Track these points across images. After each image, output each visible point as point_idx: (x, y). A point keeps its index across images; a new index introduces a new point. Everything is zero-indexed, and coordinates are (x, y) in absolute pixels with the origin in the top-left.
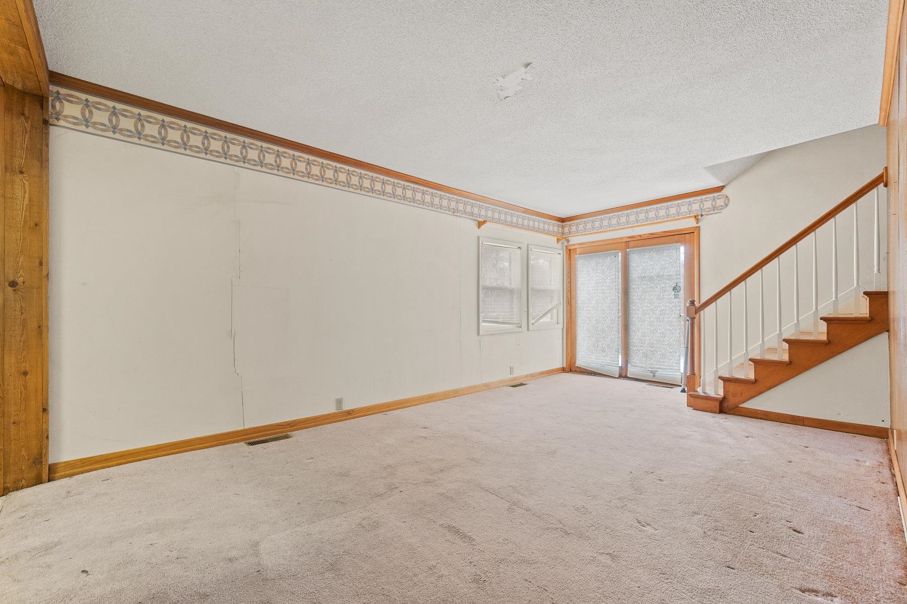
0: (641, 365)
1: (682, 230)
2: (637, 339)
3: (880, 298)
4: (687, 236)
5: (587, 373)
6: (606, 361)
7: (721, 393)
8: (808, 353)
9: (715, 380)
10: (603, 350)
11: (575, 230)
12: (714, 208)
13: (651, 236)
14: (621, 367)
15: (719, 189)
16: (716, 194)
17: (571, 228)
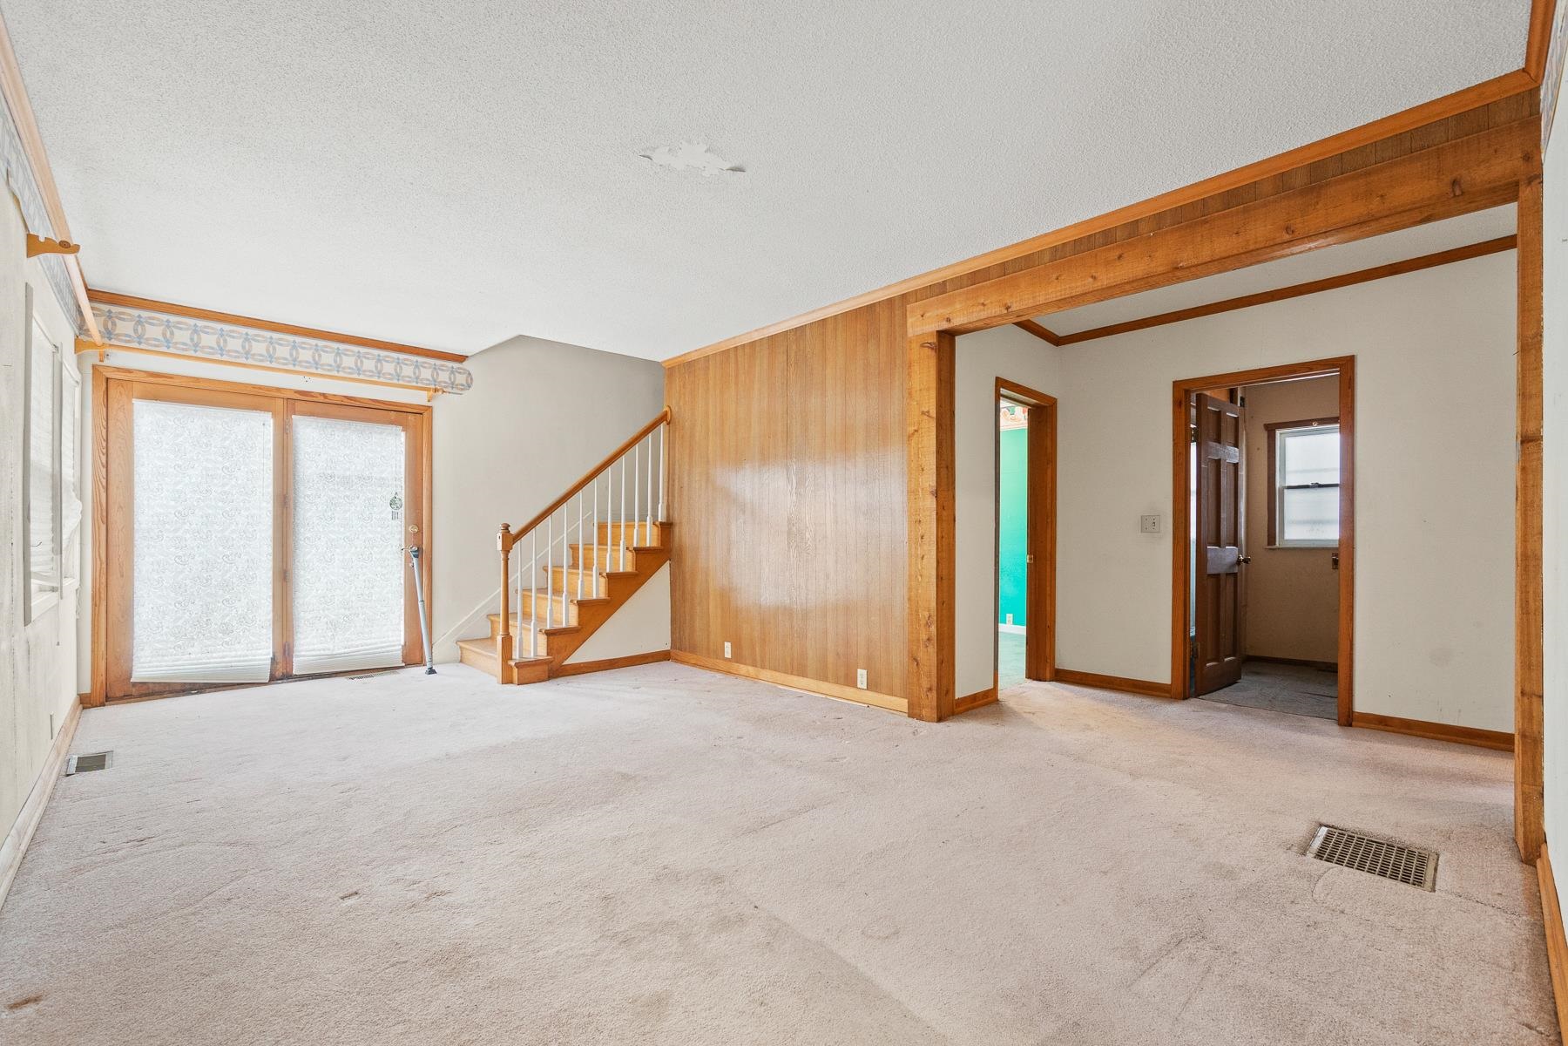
0: (322, 643)
1: (405, 405)
3: (667, 528)
4: (411, 417)
5: (171, 692)
6: (233, 653)
7: (542, 653)
8: (622, 586)
9: (535, 638)
10: (227, 631)
11: (132, 333)
12: (453, 385)
13: (347, 402)
14: (273, 659)
15: (461, 359)
16: (456, 365)
17: (114, 324)
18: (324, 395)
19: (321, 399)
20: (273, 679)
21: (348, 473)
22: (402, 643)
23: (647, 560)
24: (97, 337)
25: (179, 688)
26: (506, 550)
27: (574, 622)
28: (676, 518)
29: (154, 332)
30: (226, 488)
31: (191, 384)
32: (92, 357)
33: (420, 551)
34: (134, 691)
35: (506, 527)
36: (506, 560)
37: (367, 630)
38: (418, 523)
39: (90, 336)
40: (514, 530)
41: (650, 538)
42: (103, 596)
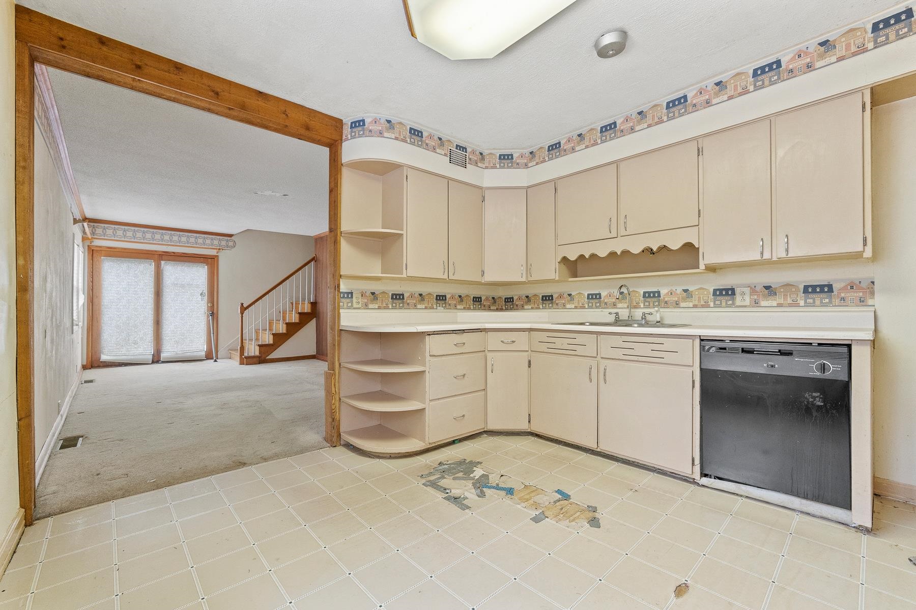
0: (173, 350)
1: (207, 255)
2: (170, 331)
3: (314, 305)
4: (209, 260)
5: (115, 365)
6: (138, 352)
7: (257, 353)
8: (293, 329)
9: (254, 347)
10: (135, 343)
11: (102, 233)
12: (227, 246)
13: (183, 255)
14: (153, 355)
15: (231, 236)
16: (229, 238)
17: (95, 230)
18: (174, 253)
19: (173, 254)
20: (153, 362)
21: (183, 283)
22: (205, 350)
23: (305, 318)
24: (89, 236)
25: (118, 364)
26: (242, 313)
27: (271, 342)
28: (319, 300)
29: (109, 232)
30: (136, 289)
31: (123, 251)
32: (87, 243)
33: (213, 313)
34: (101, 364)
35: (242, 304)
36: (242, 317)
37: (190, 344)
38: (213, 303)
39: (87, 235)
40: (245, 306)
41: (307, 308)
42: (91, 329)
